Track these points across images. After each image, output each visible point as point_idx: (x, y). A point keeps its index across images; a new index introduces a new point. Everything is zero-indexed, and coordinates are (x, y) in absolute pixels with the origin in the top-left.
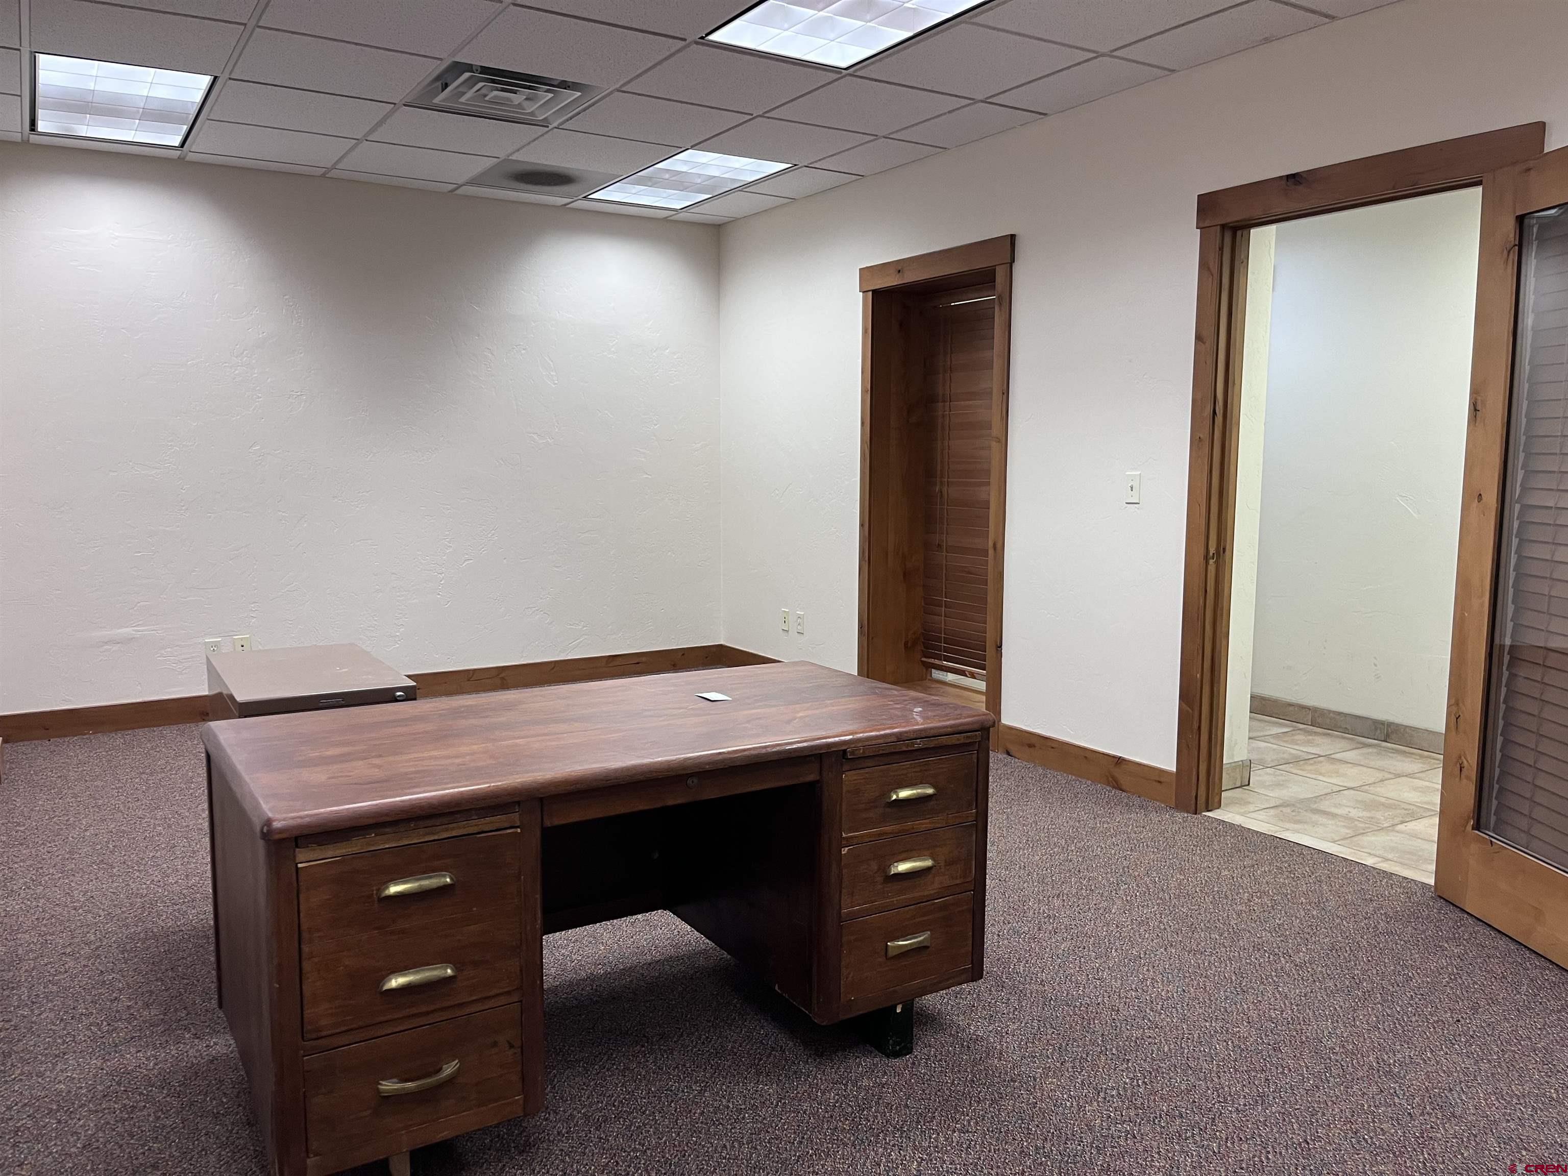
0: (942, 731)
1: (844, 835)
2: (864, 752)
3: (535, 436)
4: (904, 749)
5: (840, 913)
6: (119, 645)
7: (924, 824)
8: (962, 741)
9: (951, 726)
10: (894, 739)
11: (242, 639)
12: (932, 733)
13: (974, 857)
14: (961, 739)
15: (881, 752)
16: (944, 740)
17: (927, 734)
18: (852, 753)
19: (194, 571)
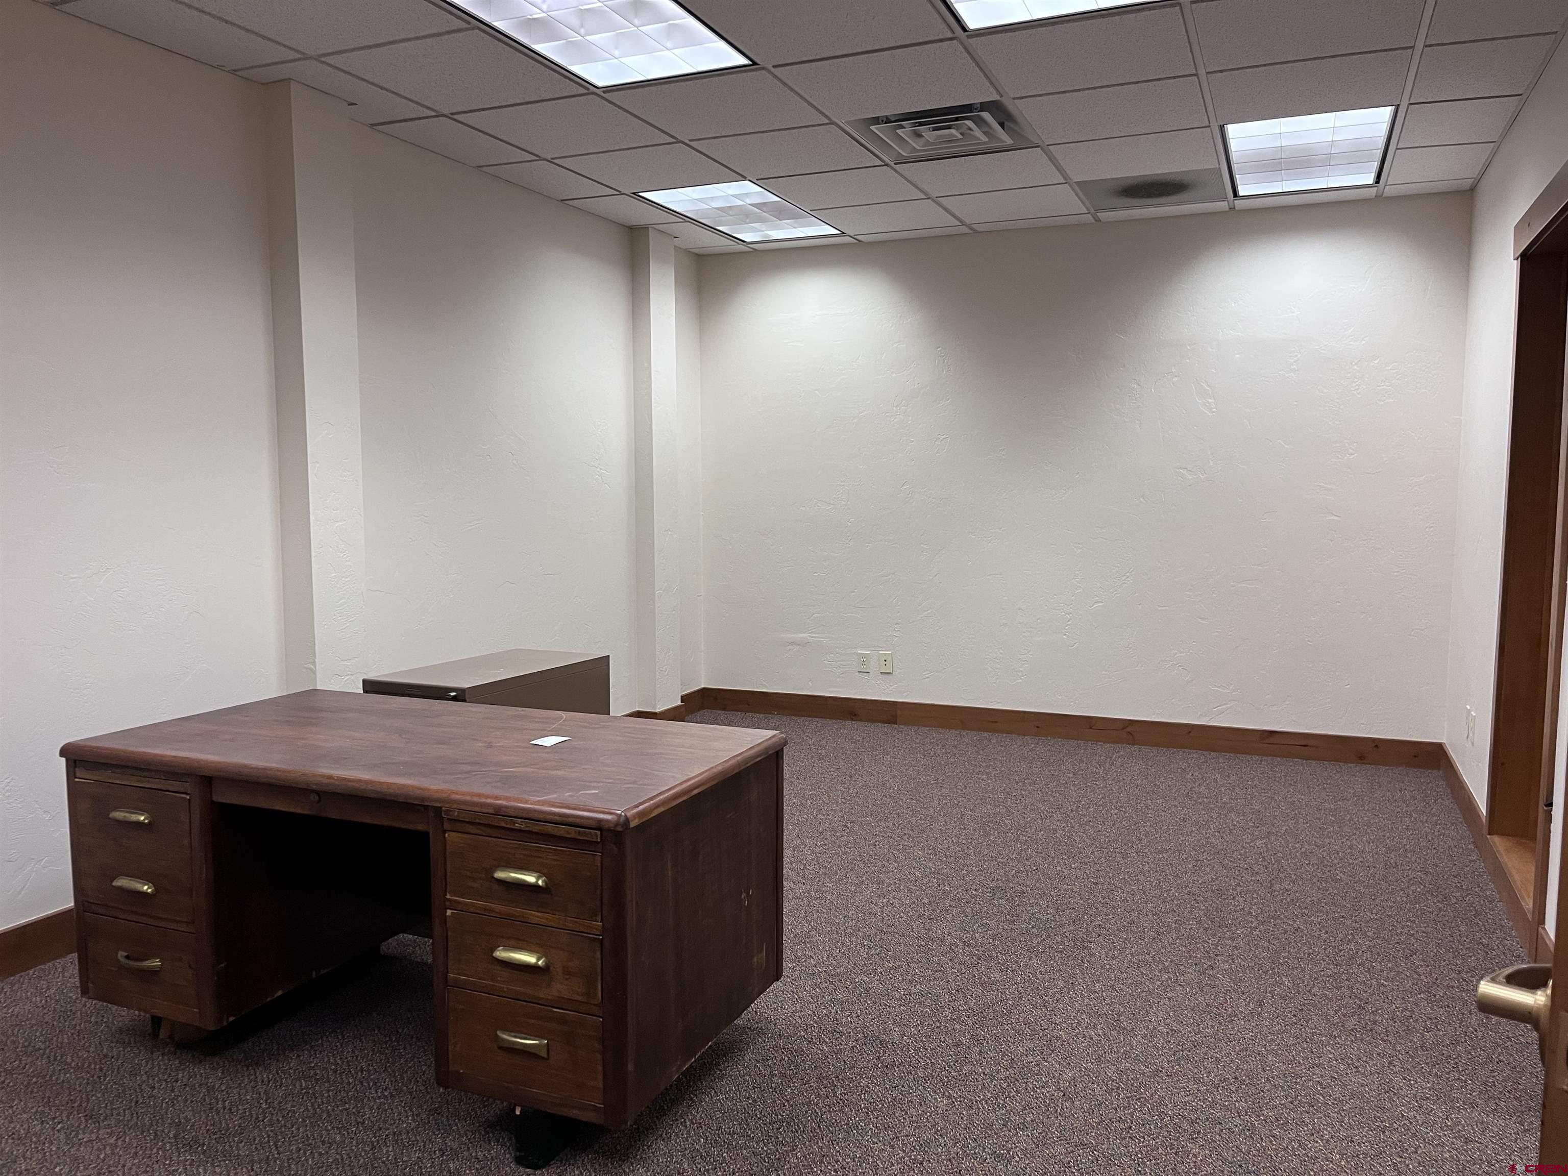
0: (549, 817)
1: (448, 897)
2: (458, 816)
3: (1184, 472)
4: (503, 824)
5: (446, 977)
6: (798, 647)
7: (536, 916)
8: (572, 835)
9: (560, 815)
10: (491, 811)
11: (885, 654)
12: (536, 816)
13: (599, 978)
14: (572, 832)
15: (477, 821)
16: (550, 828)
17: (530, 816)
18: (447, 812)
19: (854, 592)
